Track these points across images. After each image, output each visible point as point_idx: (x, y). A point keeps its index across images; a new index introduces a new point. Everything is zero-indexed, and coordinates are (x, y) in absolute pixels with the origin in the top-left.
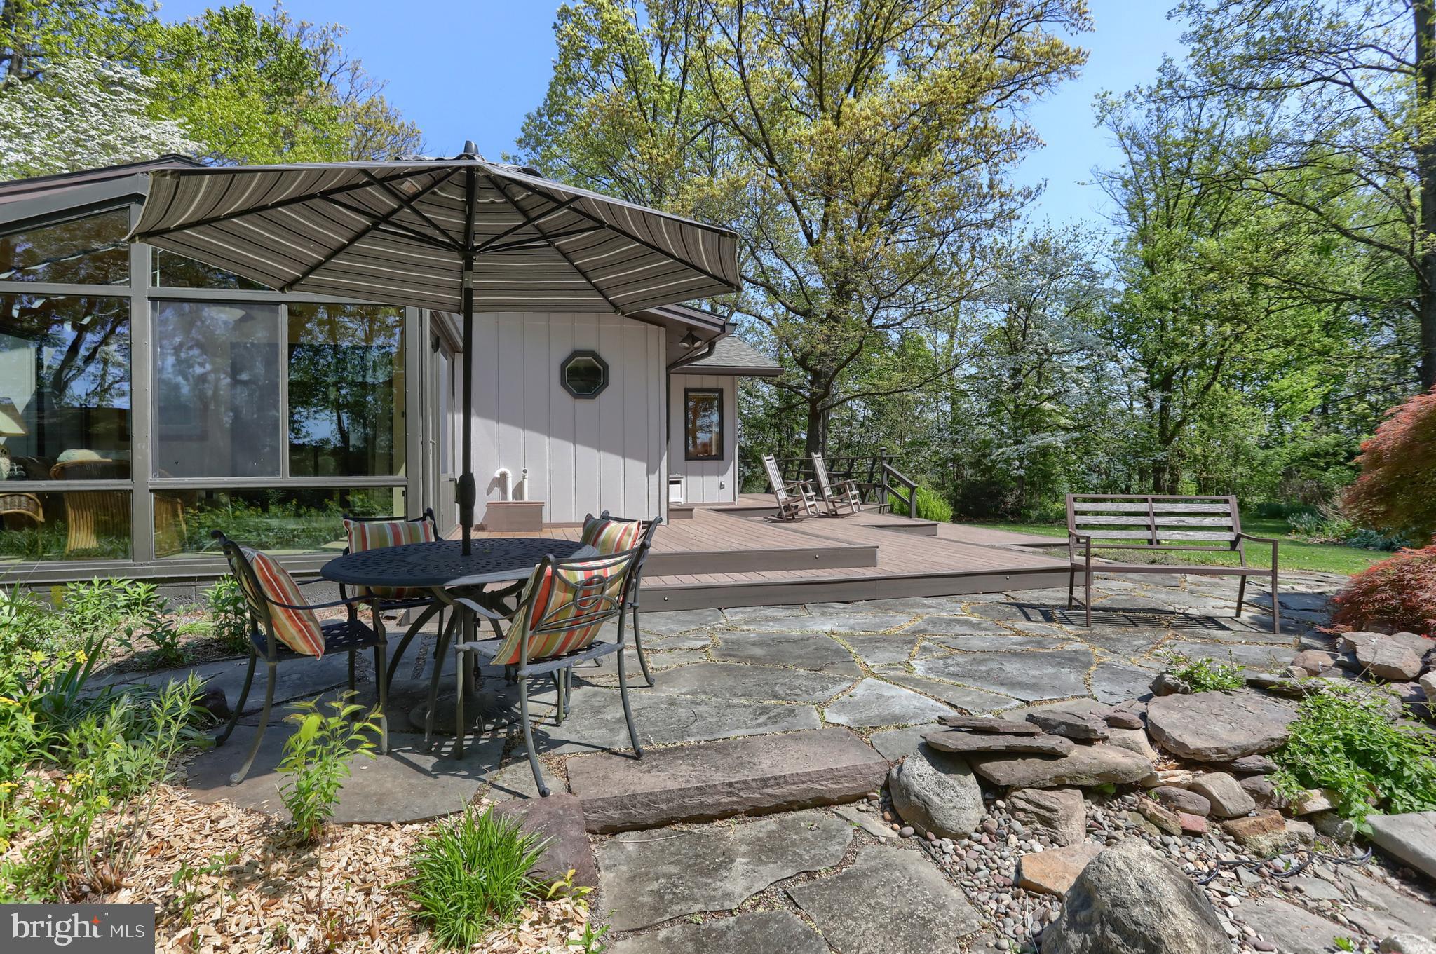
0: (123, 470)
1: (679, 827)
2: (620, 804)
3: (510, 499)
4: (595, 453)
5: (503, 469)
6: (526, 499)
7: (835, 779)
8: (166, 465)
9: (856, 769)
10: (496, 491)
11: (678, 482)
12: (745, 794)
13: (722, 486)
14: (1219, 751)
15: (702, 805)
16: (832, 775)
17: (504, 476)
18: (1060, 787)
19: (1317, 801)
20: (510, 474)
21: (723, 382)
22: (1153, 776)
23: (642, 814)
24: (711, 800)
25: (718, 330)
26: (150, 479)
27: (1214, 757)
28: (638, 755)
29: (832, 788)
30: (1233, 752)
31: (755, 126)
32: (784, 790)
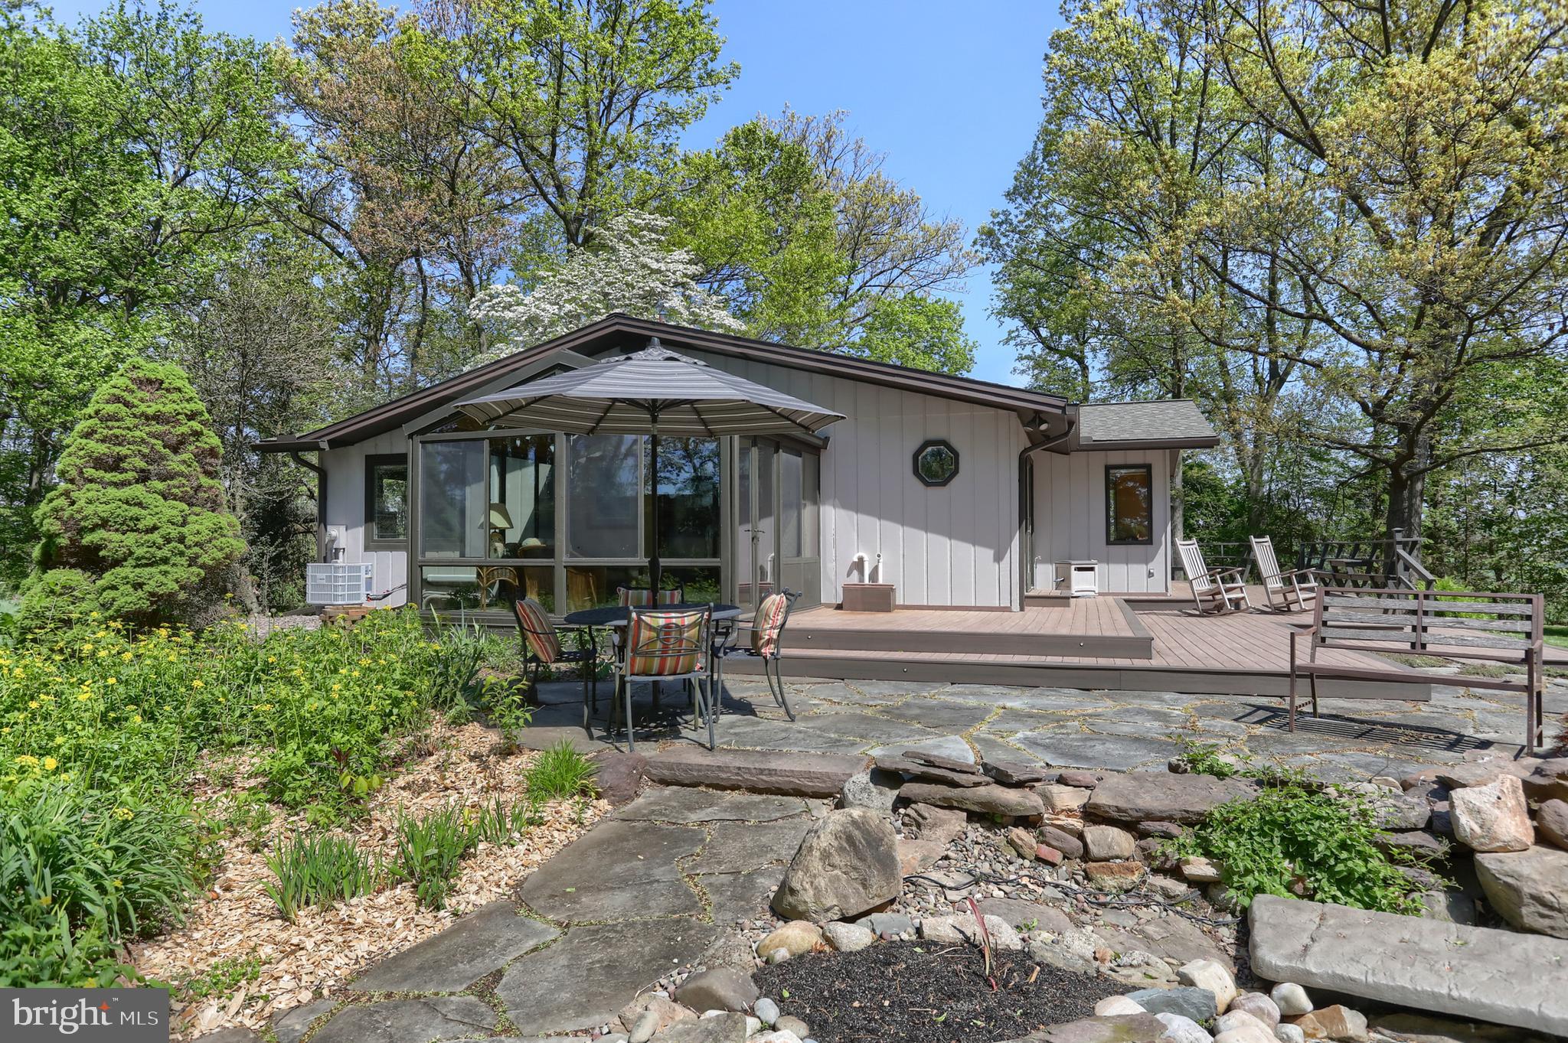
0: (548, 552)
1: (702, 788)
2: (670, 767)
3: (867, 581)
4: (946, 542)
5: (861, 554)
6: (881, 581)
7: (810, 779)
8: (577, 548)
9: (827, 775)
10: (855, 573)
11: (1092, 569)
12: (747, 776)
13: (1150, 575)
14: (1119, 810)
15: (718, 777)
16: (810, 775)
17: (861, 560)
18: (951, 808)
19: (1200, 867)
20: (866, 558)
21: (1151, 457)
22: (1040, 816)
23: (682, 776)
24: (724, 776)
25: (1059, 411)
26: (565, 558)
27: (1115, 815)
28: (711, 749)
29: (807, 784)
30: (1135, 814)
31: (1295, 117)
32: (774, 779)
